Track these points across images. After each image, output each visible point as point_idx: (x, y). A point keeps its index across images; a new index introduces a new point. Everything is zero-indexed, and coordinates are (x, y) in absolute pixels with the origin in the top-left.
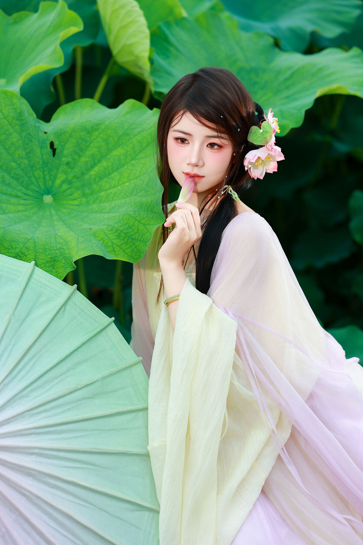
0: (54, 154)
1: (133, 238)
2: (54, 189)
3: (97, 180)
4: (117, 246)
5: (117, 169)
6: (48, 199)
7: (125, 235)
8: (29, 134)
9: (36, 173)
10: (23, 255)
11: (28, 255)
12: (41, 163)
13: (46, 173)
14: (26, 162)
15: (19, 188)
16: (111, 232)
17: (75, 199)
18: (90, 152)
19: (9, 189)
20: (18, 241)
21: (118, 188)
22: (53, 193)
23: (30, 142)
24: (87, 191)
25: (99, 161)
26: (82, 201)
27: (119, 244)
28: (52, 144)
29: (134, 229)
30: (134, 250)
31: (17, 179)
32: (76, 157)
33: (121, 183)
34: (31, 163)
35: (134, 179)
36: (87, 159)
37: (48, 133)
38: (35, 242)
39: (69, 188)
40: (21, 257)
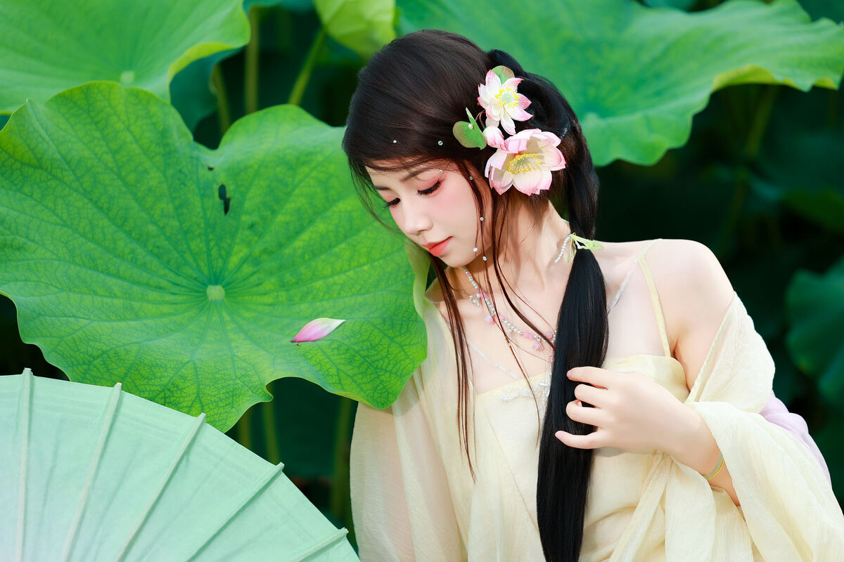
0: (226, 210)
1: (377, 366)
2: (227, 274)
3: (307, 257)
4: (348, 375)
5: (346, 237)
6: (215, 292)
7: (362, 360)
8: (180, 171)
9: (193, 245)
10: (175, 389)
11: (185, 388)
12: (202, 225)
13: (212, 244)
14: (175, 223)
15: (162, 272)
16: (336, 352)
17: (265, 294)
18: (293, 205)
19: (144, 274)
20: (166, 365)
21: (348, 273)
22: (224, 283)
23: (182, 186)
24: (288, 277)
25: (311, 222)
26: (280, 298)
27: (350, 373)
28: (222, 191)
29: (382, 350)
30: (378, 388)
31: (158, 256)
32: (267, 213)
33: (354, 264)
34: (184, 225)
35: (380, 259)
36: (288, 218)
37: (214, 171)
38: (195, 368)
39: (254, 273)
40: (172, 392)
